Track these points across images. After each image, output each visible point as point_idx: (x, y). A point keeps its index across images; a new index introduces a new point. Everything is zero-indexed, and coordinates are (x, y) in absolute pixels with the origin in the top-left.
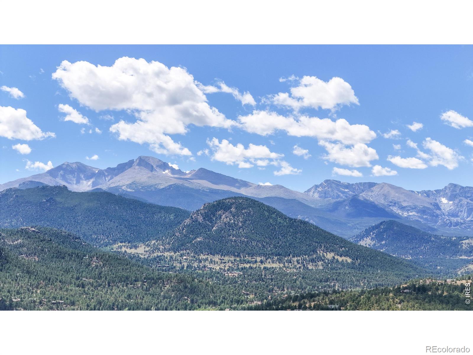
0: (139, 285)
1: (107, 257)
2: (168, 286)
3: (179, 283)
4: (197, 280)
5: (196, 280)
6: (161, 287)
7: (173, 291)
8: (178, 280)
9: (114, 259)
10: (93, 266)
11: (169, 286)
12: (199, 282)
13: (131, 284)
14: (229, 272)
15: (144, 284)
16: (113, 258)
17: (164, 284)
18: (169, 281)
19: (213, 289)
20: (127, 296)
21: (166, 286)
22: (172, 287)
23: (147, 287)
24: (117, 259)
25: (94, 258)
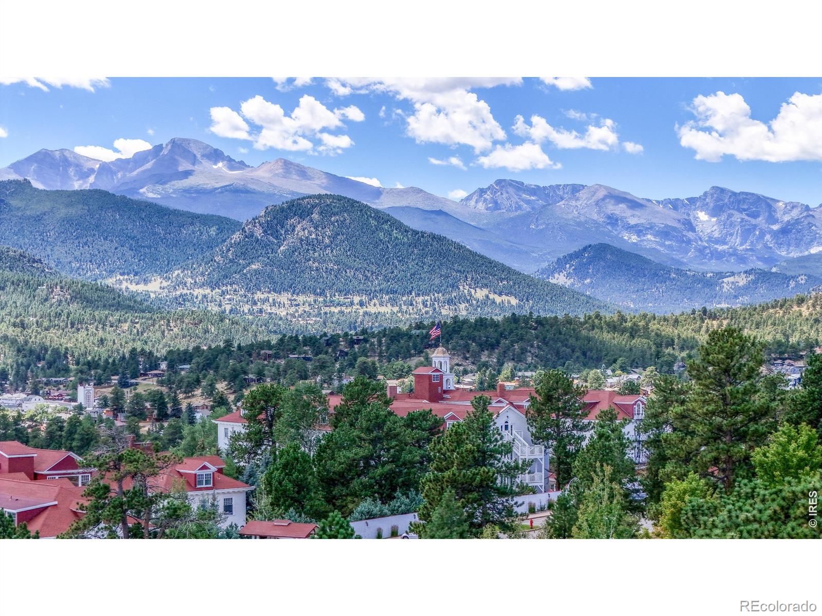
0: (126, 328)
1: (79, 285)
2: (176, 330)
3: (195, 324)
4: (229, 320)
5: (227, 321)
6: (164, 331)
7: (184, 337)
8: (194, 319)
9: (91, 289)
10: (54, 300)
11: (178, 329)
12: (233, 323)
13: (111, 326)
14: (300, 319)
15: (135, 327)
16: (90, 287)
17: (168, 325)
18: (178, 322)
19: (256, 336)
20: (98, 341)
21: (172, 330)
22: (182, 330)
23: (138, 330)
24: (96, 289)
25: (56, 288)
